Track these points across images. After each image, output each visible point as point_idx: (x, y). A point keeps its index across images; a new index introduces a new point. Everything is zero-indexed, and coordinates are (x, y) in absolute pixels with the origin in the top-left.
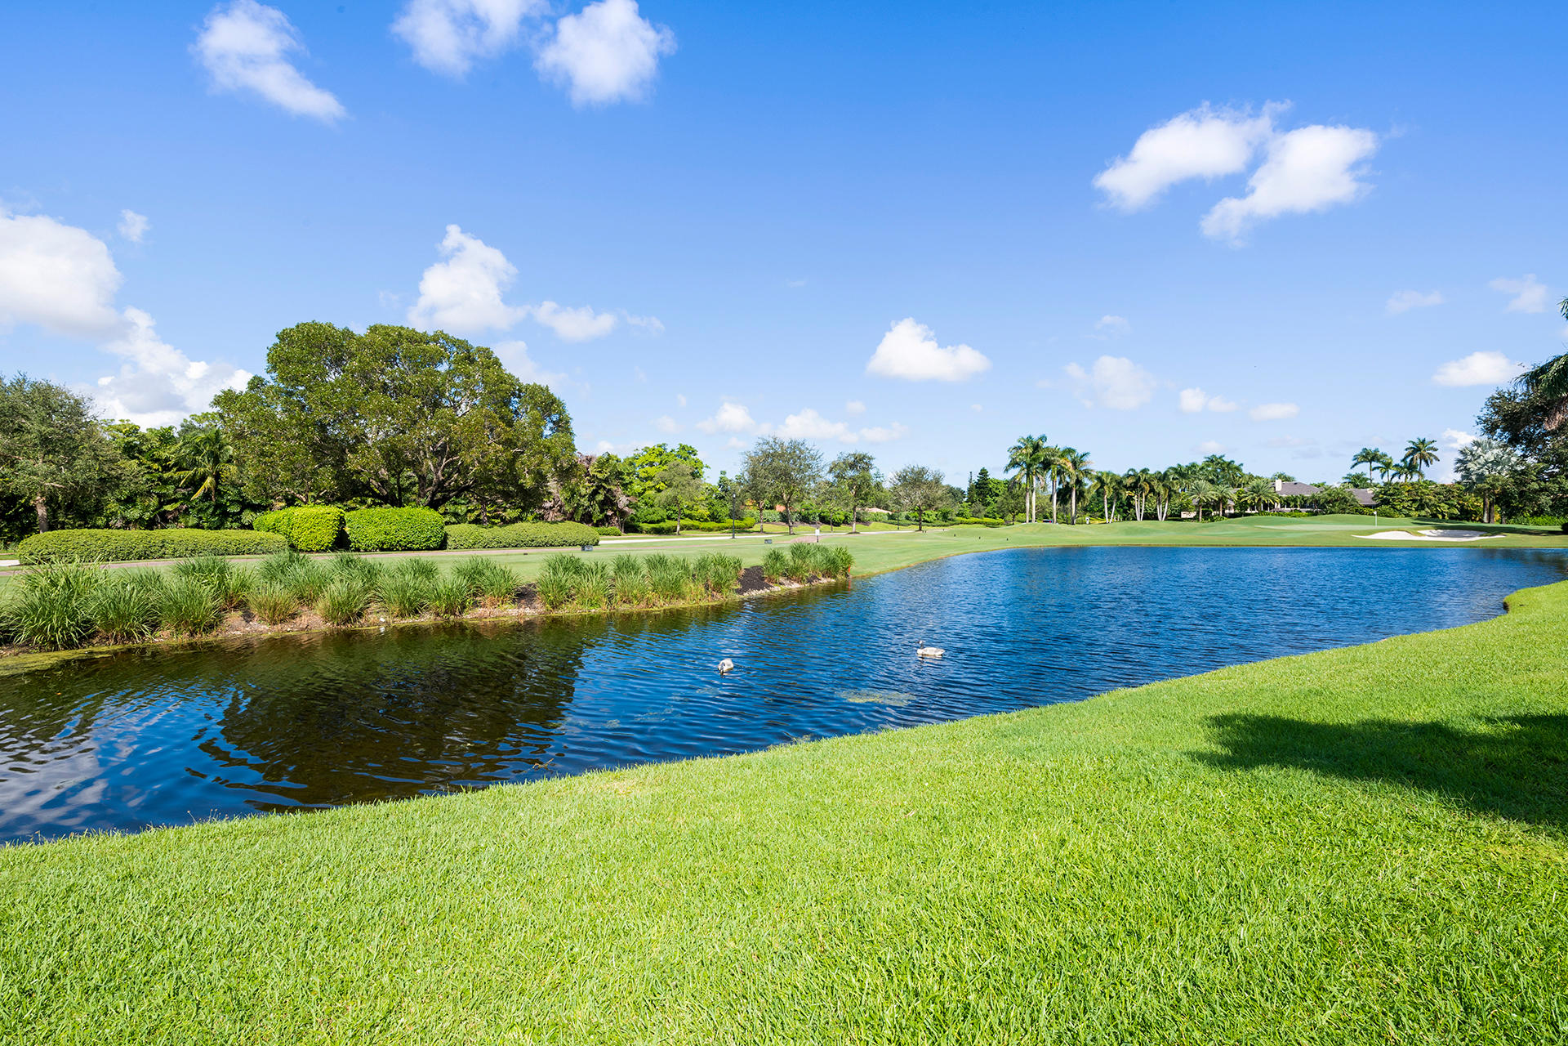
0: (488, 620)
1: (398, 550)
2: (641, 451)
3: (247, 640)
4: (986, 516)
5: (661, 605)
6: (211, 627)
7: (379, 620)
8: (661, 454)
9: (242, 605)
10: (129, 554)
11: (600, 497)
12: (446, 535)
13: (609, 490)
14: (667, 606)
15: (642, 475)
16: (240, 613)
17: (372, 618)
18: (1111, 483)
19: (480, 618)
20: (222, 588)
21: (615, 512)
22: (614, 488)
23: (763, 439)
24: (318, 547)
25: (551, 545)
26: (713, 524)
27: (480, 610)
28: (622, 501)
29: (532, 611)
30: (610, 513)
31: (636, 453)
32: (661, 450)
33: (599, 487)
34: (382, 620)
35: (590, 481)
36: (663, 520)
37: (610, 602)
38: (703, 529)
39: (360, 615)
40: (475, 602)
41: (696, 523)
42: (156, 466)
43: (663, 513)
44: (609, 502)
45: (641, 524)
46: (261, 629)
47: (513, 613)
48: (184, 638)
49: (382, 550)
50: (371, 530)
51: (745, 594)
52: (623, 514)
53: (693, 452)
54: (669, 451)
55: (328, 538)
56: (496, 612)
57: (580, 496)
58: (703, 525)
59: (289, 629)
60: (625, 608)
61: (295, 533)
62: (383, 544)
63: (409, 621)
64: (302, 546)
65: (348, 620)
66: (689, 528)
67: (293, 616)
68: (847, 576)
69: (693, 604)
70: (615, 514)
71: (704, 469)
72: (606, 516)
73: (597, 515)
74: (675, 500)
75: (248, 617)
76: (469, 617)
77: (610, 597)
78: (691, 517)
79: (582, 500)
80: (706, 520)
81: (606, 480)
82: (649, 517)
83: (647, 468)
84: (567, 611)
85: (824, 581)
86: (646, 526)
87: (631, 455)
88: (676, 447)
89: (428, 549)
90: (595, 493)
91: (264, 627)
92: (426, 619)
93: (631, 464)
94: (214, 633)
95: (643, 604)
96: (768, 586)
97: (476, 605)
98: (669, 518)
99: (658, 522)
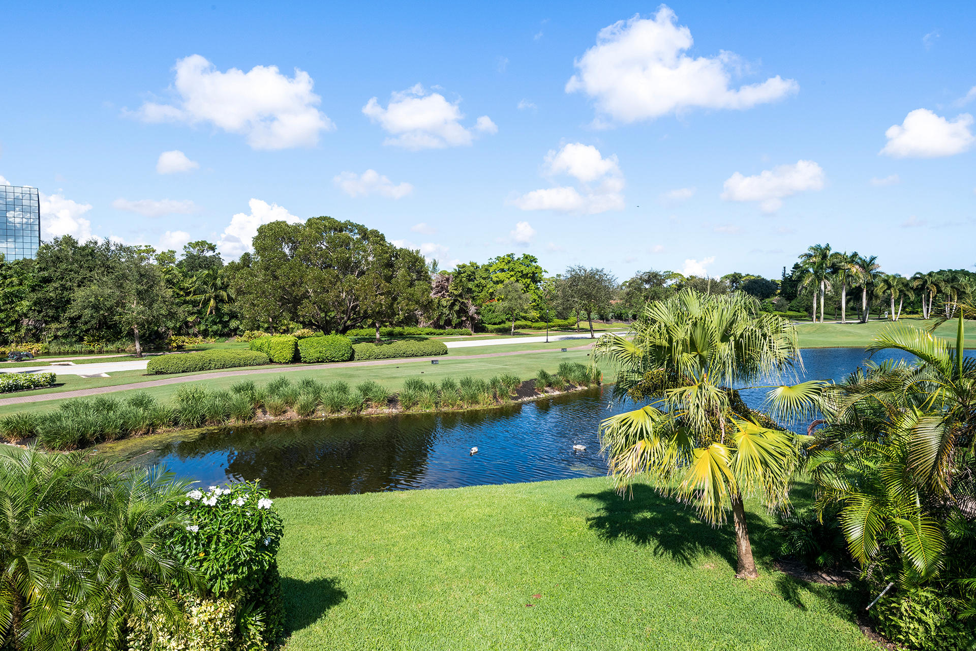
0: (373, 416)
1: (326, 362)
2: (494, 260)
3: (265, 424)
4: (789, 310)
5: (467, 407)
6: (251, 418)
7: (322, 414)
8: (509, 262)
9: (262, 406)
10: (195, 368)
11: (457, 308)
12: (354, 351)
13: (463, 302)
14: (469, 409)
15: (495, 279)
16: (261, 410)
17: (319, 413)
18: (897, 285)
19: (370, 414)
20: (253, 399)
21: (468, 318)
22: (466, 301)
23: (571, 268)
24: (284, 361)
25: (416, 356)
26: (542, 324)
27: (370, 410)
28: (472, 310)
29: (396, 411)
30: (464, 319)
31: (490, 261)
32: (509, 259)
33: (455, 300)
34: (323, 415)
35: (450, 296)
36: (503, 322)
37: (437, 407)
38: (535, 328)
39: (313, 412)
40: (367, 406)
41: (529, 323)
42: (182, 293)
43: (504, 317)
44: (463, 311)
45: (487, 325)
46: (270, 418)
47: (386, 411)
48: (240, 423)
49: (318, 362)
50: (312, 351)
51: (520, 400)
52: (473, 319)
53: (534, 260)
54: (516, 259)
55: (289, 355)
56: (379, 411)
57: (443, 307)
58: (535, 325)
59: (282, 419)
60: (445, 409)
61: (272, 352)
62: (319, 358)
63: (336, 415)
64: (276, 360)
65: (308, 415)
66: (524, 327)
67: (285, 412)
68: (599, 383)
69: (485, 407)
70: (467, 320)
71: (543, 273)
72: (462, 320)
73: (455, 320)
74: (511, 310)
75: (265, 412)
76: (364, 413)
77: (436, 403)
78: (525, 318)
79: (444, 310)
80: (537, 321)
81: (460, 295)
82: (493, 320)
83: (499, 274)
84: (414, 411)
85: (579, 388)
86: (490, 327)
87: (486, 263)
88: (521, 256)
89: (343, 361)
90: (453, 305)
91: (272, 418)
92: (343, 414)
93: (487, 270)
94: (252, 421)
95: (455, 407)
96: (536, 394)
97: (368, 406)
98: (508, 319)
99: (500, 323)
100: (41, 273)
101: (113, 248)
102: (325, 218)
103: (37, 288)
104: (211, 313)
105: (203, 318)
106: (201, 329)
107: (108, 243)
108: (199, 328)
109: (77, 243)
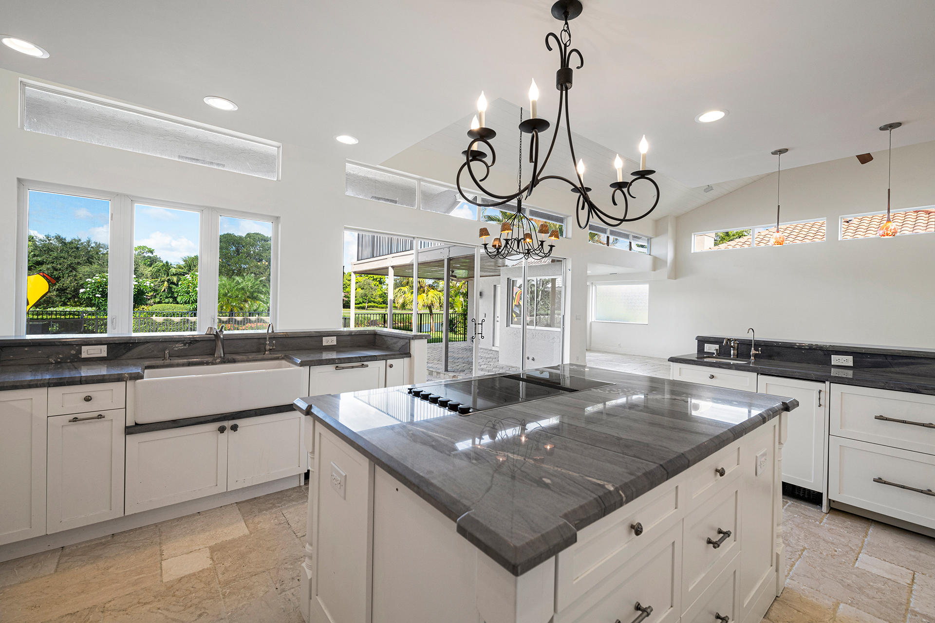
100: (35, 258)
101: (93, 245)
102: (257, 234)
103: (32, 268)
104: (165, 290)
105: (158, 294)
106: (156, 301)
107: (89, 242)
108: (155, 300)
109: (65, 239)
